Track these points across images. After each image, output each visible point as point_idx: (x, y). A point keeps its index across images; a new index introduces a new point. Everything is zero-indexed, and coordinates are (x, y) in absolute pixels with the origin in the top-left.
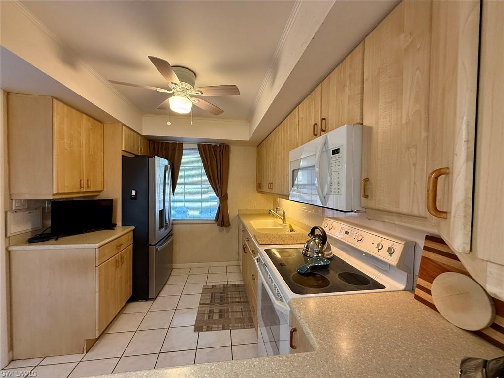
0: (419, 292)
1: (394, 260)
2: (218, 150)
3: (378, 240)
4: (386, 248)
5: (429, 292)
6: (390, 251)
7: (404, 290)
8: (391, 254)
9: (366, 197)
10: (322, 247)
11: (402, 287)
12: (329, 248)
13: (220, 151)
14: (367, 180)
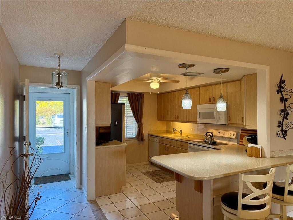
0: (240, 143)
1: (234, 137)
2: (139, 96)
3: (230, 133)
4: (232, 134)
5: (242, 142)
6: (233, 135)
7: (237, 144)
8: (234, 136)
9: (229, 121)
10: (212, 139)
11: (237, 143)
12: (213, 139)
13: (140, 97)
14: (229, 117)
